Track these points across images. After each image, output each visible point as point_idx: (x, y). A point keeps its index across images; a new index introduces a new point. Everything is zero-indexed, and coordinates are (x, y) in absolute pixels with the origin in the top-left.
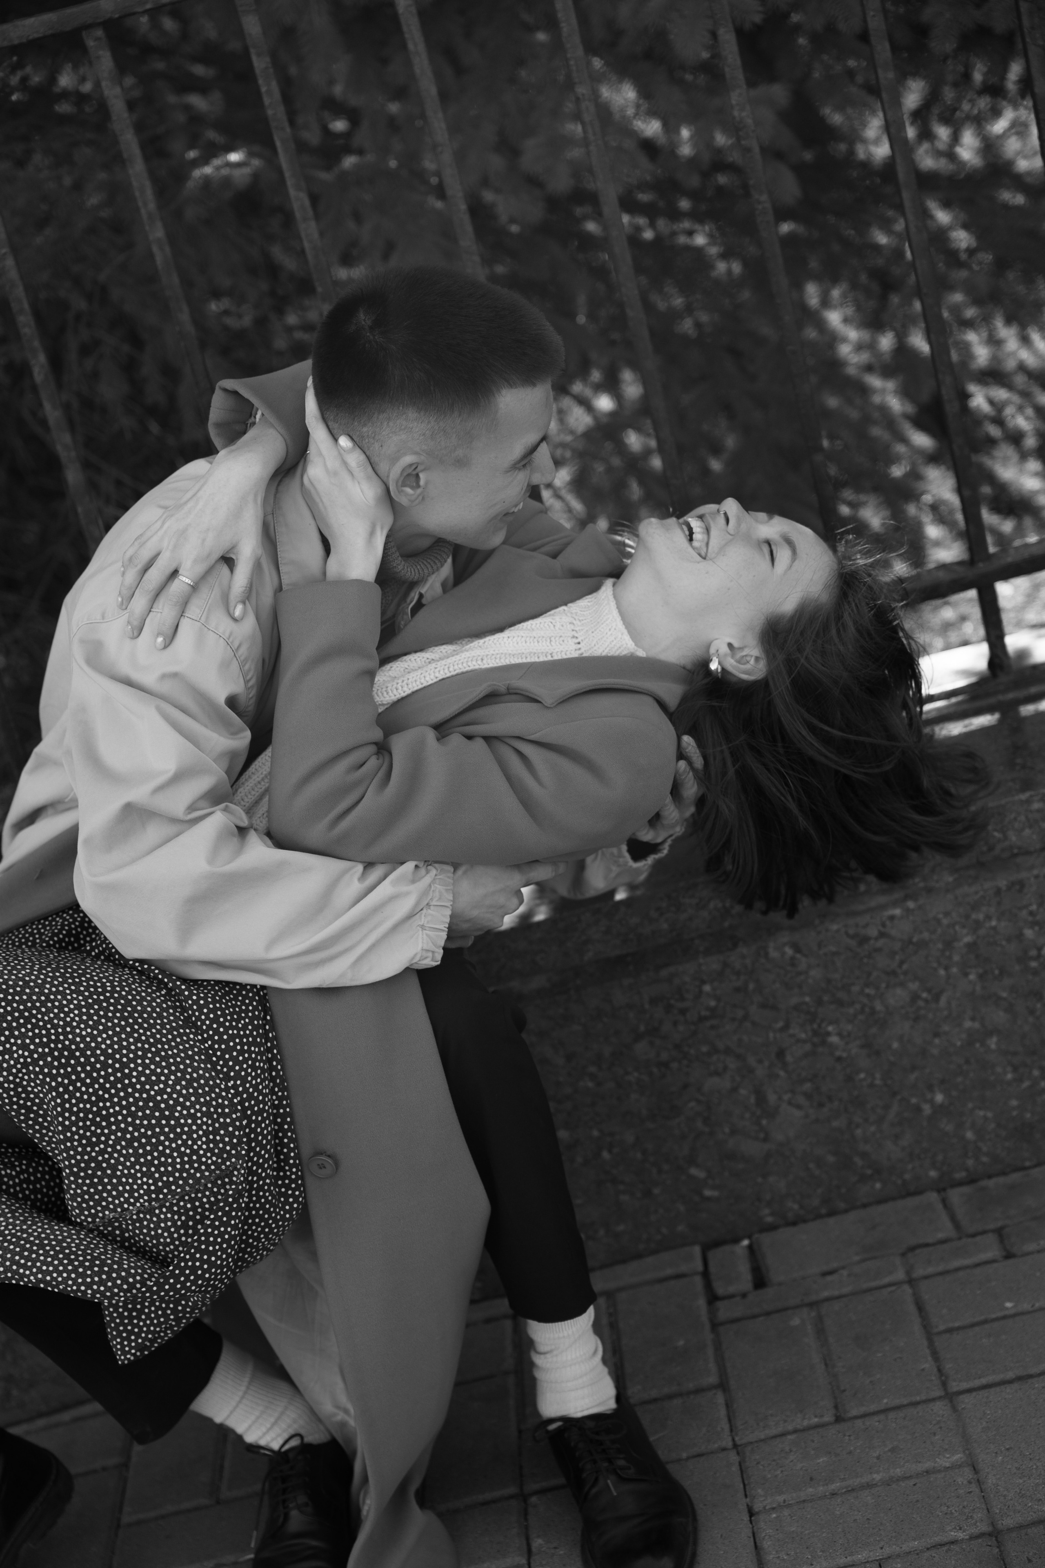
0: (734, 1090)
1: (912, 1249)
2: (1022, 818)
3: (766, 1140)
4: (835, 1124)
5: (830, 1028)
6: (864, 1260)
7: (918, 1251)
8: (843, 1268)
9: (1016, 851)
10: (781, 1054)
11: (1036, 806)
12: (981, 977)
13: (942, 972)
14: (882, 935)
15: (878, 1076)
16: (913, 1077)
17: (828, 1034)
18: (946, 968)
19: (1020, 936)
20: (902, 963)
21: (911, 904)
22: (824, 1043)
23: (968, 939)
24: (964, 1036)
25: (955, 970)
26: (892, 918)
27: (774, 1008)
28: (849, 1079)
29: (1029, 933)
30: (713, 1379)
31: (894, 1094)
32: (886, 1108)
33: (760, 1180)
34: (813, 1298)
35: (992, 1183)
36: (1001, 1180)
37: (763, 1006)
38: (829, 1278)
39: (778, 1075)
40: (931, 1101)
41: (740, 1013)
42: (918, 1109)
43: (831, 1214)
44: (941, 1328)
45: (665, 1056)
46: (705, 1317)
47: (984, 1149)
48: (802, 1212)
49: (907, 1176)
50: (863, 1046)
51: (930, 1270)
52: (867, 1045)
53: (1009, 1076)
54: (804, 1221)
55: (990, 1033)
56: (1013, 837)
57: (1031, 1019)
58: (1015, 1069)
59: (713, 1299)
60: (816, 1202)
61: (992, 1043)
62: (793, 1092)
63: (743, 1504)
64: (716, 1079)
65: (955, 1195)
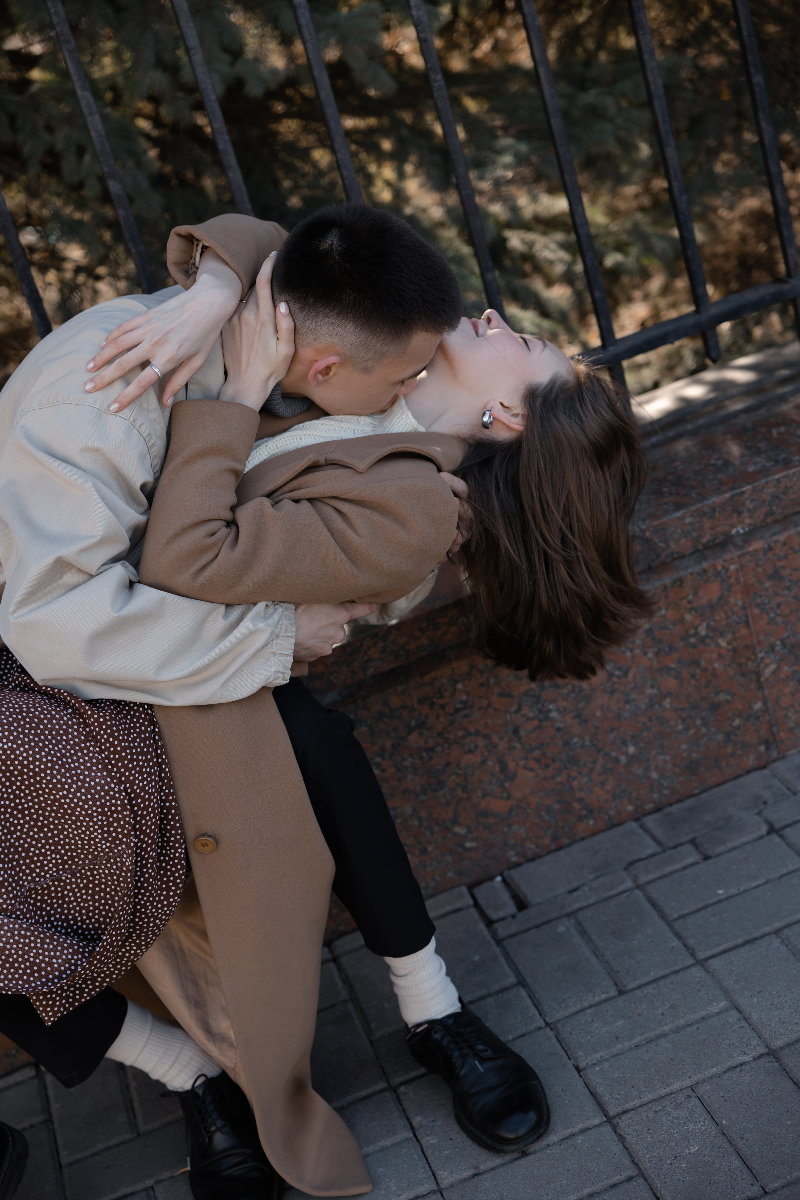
0: (484, 762)
1: (632, 863)
2: (679, 531)
3: (508, 798)
4: (558, 779)
5: (551, 707)
6: (597, 878)
7: (636, 865)
8: (583, 885)
9: (675, 556)
10: (516, 731)
11: (688, 520)
12: (656, 654)
15: (587, 738)
16: (612, 736)
17: (550, 711)
19: (682, 620)
22: (547, 718)
24: (646, 700)
25: (637, 651)
27: (510, 696)
28: (566, 743)
29: (688, 617)
30: (512, 980)
31: (599, 751)
32: (594, 762)
33: (506, 829)
34: (568, 910)
35: (674, 809)
36: (680, 806)
37: (502, 695)
38: (575, 894)
39: (514, 748)
40: (626, 754)
41: (485, 703)
42: (617, 760)
43: (559, 848)
44: (675, 916)
45: (431, 743)
46: (488, 937)
47: (665, 784)
48: (538, 850)
49: (612, 813)
50: (575, 717)
51: (651, 877)
52: (578, 716)
53: (680, 727)
54: (540, 857)
55: (665, 696)
56: (673, 546)
57: (693, 682)
58: (684, 721)
59: (489, 923)
60: (547, 841)
61: (667, 703)
62: (526, 759)
63: (570, 1064)
64: (470, 756)
65: (649, 821)
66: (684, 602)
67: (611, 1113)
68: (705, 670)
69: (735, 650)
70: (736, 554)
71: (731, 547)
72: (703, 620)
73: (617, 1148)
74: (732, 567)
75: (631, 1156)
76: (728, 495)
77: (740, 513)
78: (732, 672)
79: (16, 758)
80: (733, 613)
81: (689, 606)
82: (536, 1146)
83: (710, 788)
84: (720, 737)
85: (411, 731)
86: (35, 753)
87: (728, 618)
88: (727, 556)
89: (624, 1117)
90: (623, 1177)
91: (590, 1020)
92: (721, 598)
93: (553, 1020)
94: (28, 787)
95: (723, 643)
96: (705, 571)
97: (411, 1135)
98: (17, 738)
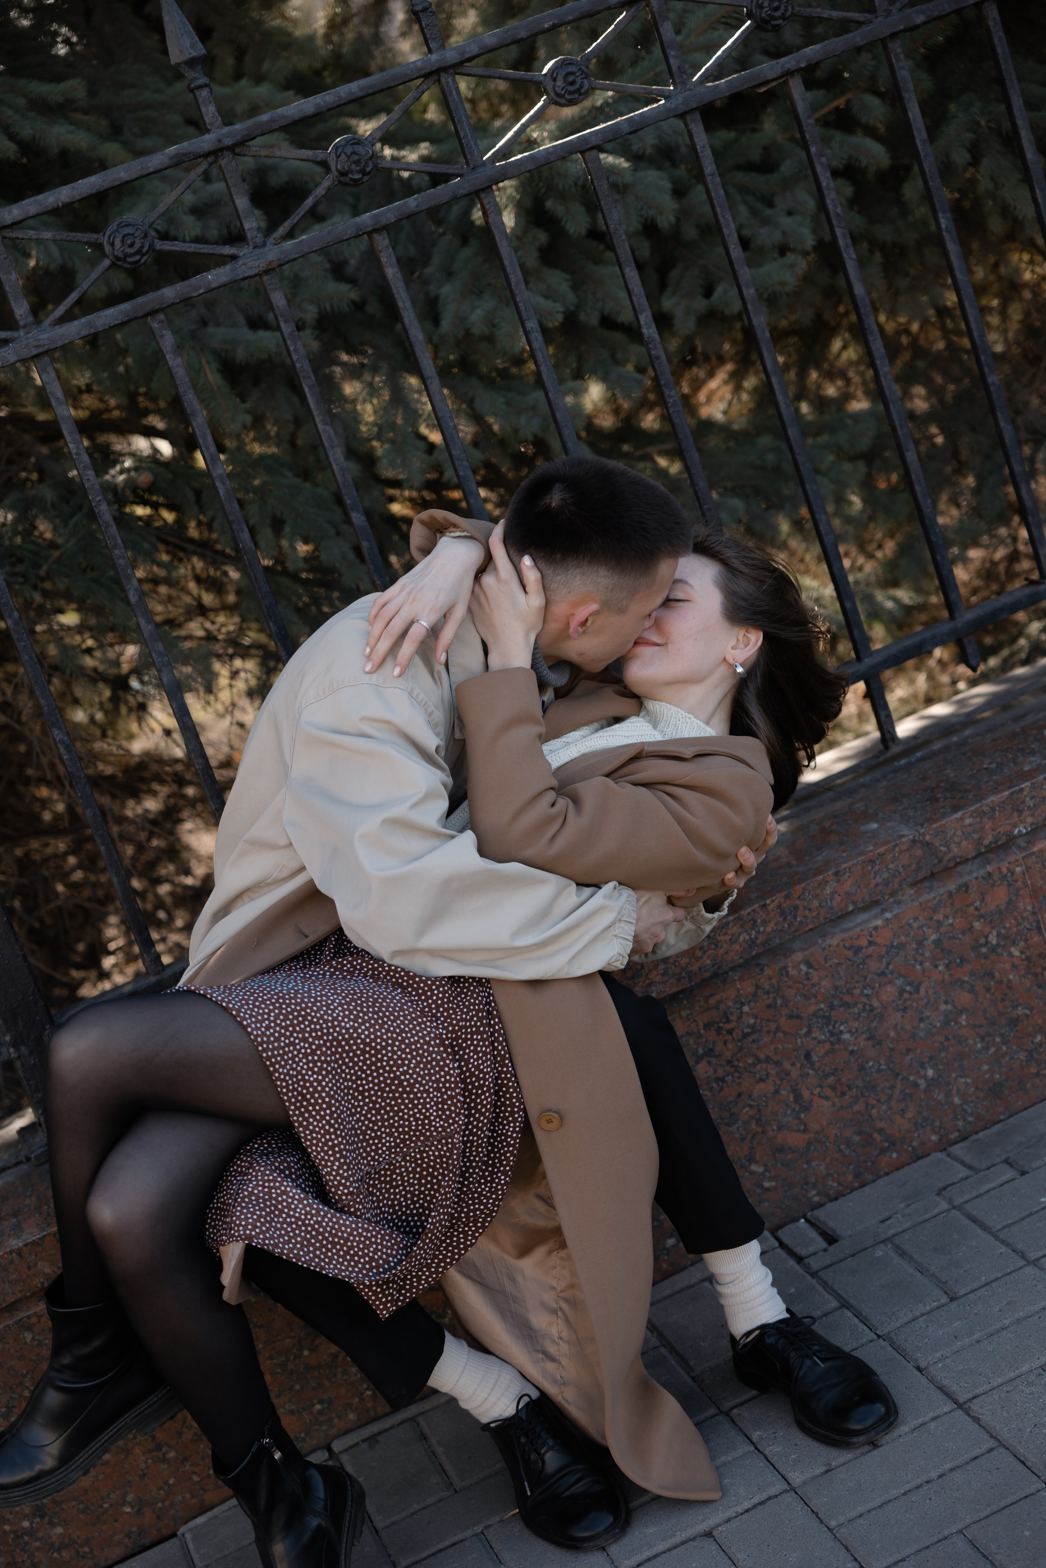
0: (777, 1092)
1: (945, 1188)
2: (959, 833)
3: (805, 1131)
4: (856, 1108)
5: (842, 1028)
6: (908, 1206)
7: (949, 1189)
8: (896, 1213)
9: (958, 860)
10: (808, 1056)
11: (968, 821)
12: (947, 966)
13: (918, 967)
14: (871, 943)
15: (882, 1062)
16: (908, 1058)
17: (841, 1032)
18: (921, 964)
19: (971, 929)
20: (888, 964)
21: (888, 915)
22: (839, 1040)
23: (934, 937)
24: (941, 1018)
25: (927, 964)
26: (876, 928)
27: (798, 1017)
28: (862, 1068)
29: (977, 925)
30: (834, 1304)
31: (897, 1075)
32: (892, 1087)
33: (805, 1166)
34: (884, 1237)
35: (981, 1135)
36: (987, 1132)
37: (790, 1017)
38: (888, 1222)
39: (808, 1074)
40: (925, 1077)
41: (773, 1026)
42: (916, 1085)
43: (863, 1185)
44: (999, 1227)
45: (720, 1072)
46: (801, 1271)
47: (969, 1110)
48: (840, 1188)
49: (915, 1144)
50: (868, 1039)
51: (967, 1197)
52: (872, 1037)
53: (979, 1046)
54: (844, 1195)
55: (960, 1012)
56: (955, 849)
57: (988, 996)
58: (983, 1039)
59: (800, 1259)
60: (850, 1178)
61: (963, 1019)
62: (821, 1086)
63: (910, 1366)
64: (762, 1085)
65: (957, 1149)
66: (972, 908)
67: (961, 1400)
68: (1000, 982)
69: (1028, 959)
70: (1020, 856)
71: (1015, 849)
72: (993, 928)
73: (973, 1427)
74: (1018, 869)
75: (988, 1432)
76: (1007, 793)
77: (1020, 812)
78: (1028, 984)
79: (359, 1037)
80: (1024, 919)
81: (977, 913)
82: (887, 1438)
83: (1017, 1113)
84: (1022, 1056)
86: (376, 1031)
87: (1019, 924)
88: (1012, 858)
89: (975, 1401)
90: (983, 1450)
91: (924, 1326)
92: (1009, 903)
93: (885, 1332)
94: (369, 1068)
95: (1016, 953)
96: (990, 874)
97: (753, 1448)
98: (357, 1016)
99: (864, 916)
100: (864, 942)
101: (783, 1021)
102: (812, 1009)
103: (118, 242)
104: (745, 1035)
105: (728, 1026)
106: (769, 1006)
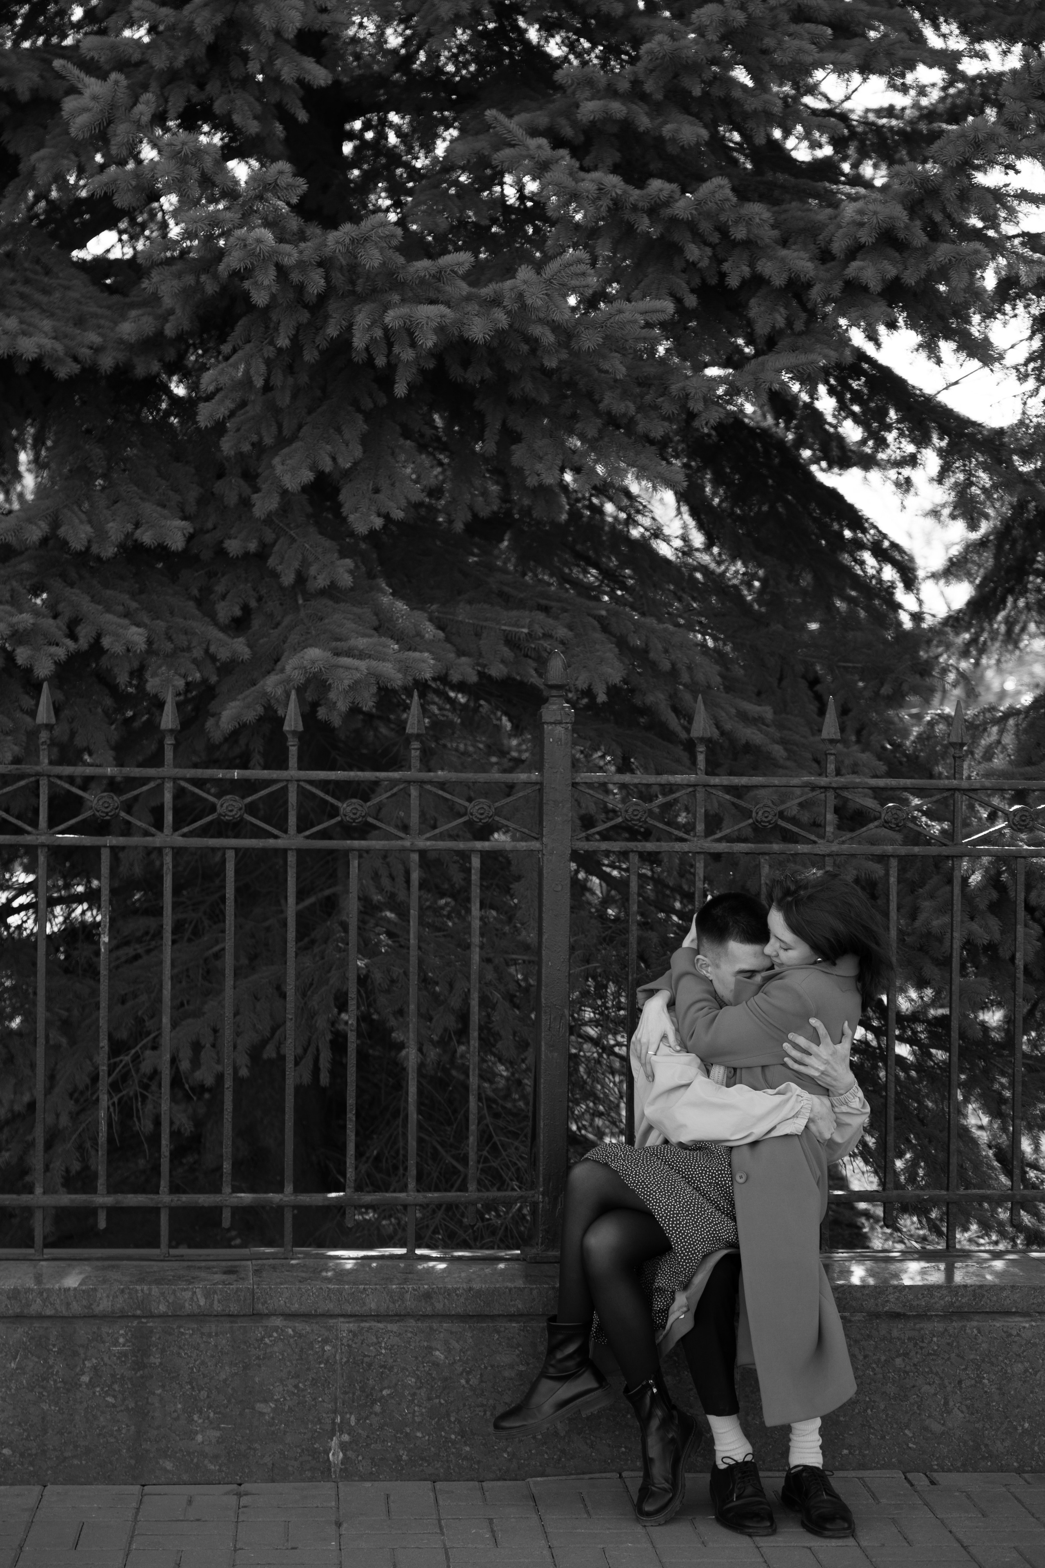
0: (935, 1394)
3: (943, 1425)
4: (977, 1425)
5: (985, 1375)
7: (1011, 1486)
10: (960, 1382)
14: (1018, 1335)
15: (1001, 1406)
16: (1017, 1411)
17: (984, 1378)
20: (1024, 1351)
22: (981, 1382)
27: (963, 1358)
28: (988, 1404)
31: (1007, 1417)
32: (1002, 1423)
33: (936, 1445)
34: (962, 1490)
37: (958, 1356)
38: (968, 1486)
39: (957, 1393)
40: (1023, 1426)
41: (947, 1356)
42: (1016, 1429)
43: (965, 1471)
45: (908, 1368)
48: (951, 1467)
49: (1004, 1462)
51: (1019, 1490)
52: (999, 1389)
54: (952, 1471)
60: (960, 1464)
62: (961, 1403)
64: (928, 1387)
65: (1026, 1475)
85: (898, 1356)
99: (1021, 1319)
100: (1014, 1332)
101: (953, 1355)
102: (972, 1357)
103: (760, 813)
104: (929, 1354)
105: (921, 1344)
106: (948, 1344)
